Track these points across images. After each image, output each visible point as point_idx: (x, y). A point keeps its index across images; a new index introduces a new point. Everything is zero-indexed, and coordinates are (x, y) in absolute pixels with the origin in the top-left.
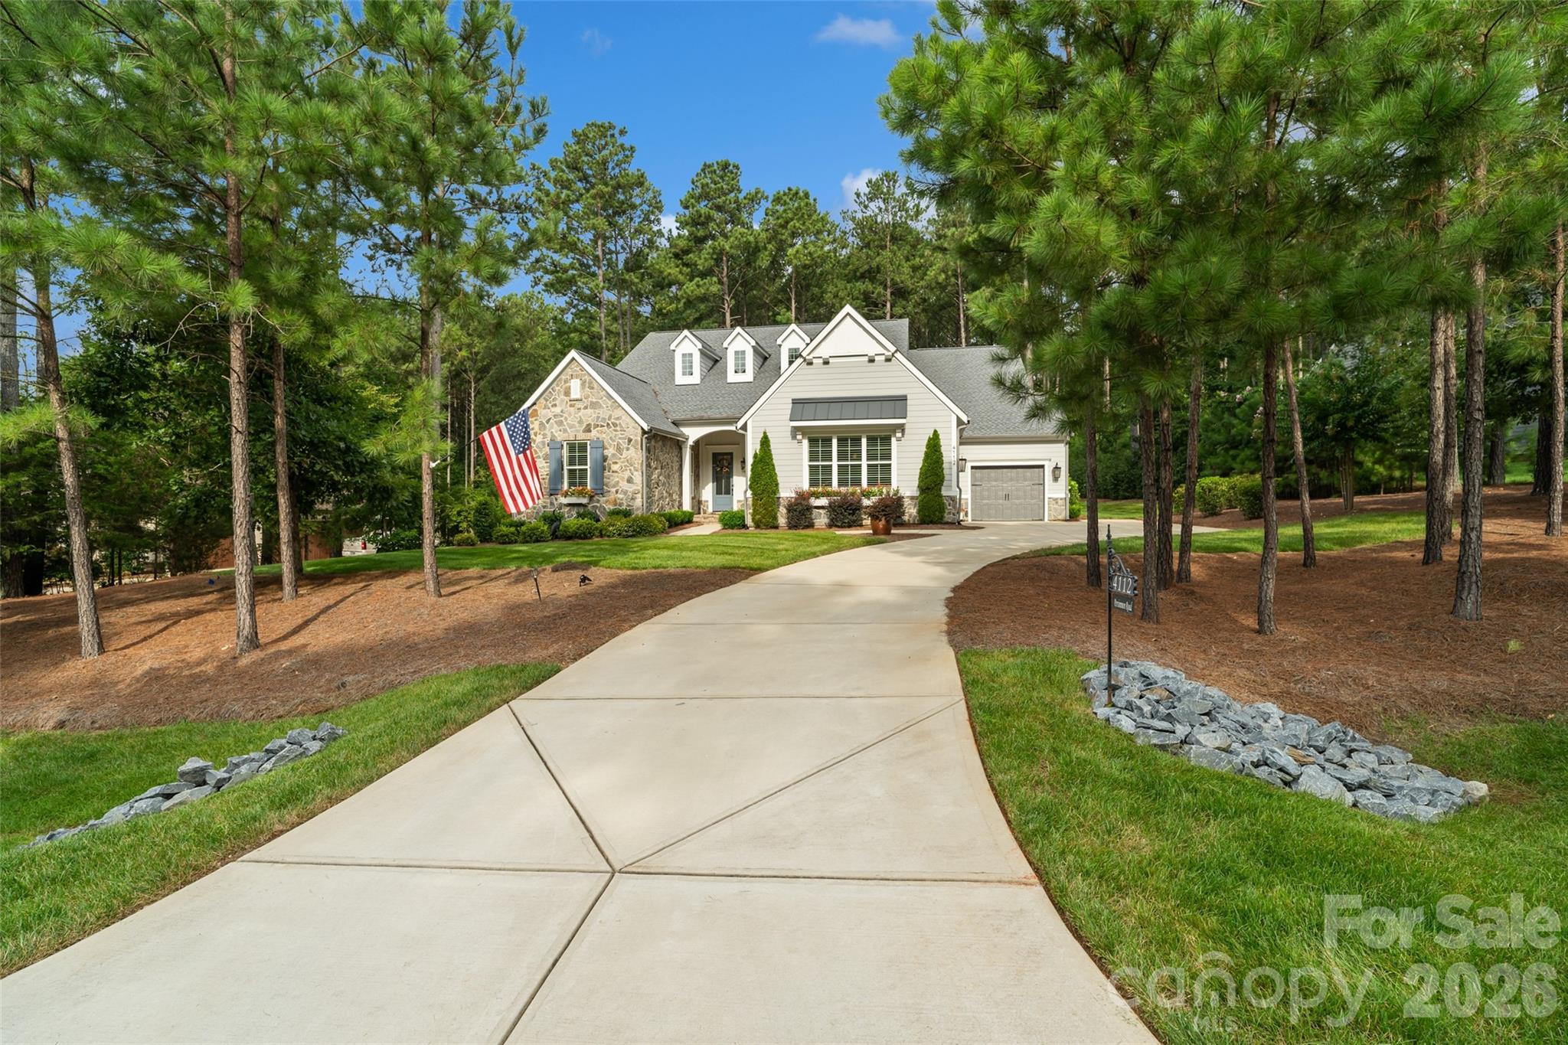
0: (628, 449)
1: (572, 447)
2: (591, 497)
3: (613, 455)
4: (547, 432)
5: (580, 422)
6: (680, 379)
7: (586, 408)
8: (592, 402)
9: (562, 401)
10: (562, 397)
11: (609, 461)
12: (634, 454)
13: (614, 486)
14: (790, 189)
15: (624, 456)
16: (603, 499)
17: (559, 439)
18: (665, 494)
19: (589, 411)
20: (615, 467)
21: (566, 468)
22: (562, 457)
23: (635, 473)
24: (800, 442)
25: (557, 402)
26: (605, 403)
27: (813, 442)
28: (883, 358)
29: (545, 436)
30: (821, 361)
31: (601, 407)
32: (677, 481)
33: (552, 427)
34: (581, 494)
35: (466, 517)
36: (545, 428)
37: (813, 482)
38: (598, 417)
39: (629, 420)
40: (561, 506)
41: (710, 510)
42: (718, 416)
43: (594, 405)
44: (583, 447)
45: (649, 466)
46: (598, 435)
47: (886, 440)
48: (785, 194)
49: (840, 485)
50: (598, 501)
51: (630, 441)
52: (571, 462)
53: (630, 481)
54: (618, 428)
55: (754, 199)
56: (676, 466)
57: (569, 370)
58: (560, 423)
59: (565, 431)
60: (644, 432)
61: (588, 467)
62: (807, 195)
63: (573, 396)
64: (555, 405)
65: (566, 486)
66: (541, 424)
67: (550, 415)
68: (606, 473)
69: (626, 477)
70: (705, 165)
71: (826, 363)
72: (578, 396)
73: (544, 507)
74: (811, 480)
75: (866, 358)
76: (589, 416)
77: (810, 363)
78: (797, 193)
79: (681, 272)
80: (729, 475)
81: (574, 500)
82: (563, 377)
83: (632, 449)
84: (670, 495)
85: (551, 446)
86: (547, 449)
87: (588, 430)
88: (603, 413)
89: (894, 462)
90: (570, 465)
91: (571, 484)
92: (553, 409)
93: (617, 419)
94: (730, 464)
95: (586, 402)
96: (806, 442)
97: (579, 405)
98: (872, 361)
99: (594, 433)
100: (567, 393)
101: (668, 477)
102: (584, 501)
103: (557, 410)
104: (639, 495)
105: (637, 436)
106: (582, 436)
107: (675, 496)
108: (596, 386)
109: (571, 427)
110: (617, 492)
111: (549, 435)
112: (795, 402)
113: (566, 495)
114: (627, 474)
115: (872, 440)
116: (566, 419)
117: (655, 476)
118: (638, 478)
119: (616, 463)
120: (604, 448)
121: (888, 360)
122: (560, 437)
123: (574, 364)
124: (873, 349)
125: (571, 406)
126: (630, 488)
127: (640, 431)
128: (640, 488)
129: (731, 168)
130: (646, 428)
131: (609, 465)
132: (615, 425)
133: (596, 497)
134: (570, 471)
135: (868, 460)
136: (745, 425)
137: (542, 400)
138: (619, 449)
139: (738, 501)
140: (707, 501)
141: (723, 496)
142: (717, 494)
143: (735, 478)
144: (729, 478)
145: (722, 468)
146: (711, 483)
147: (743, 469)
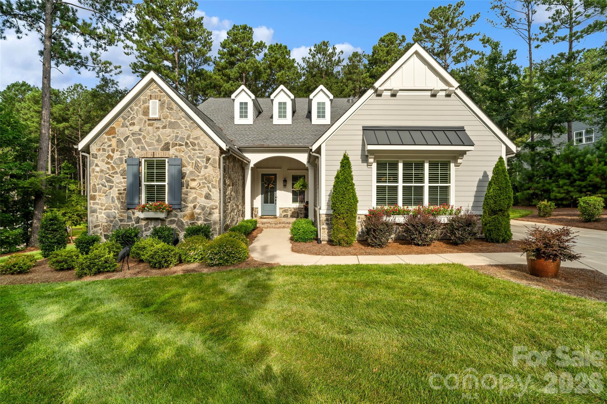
0: (206, 167)
1: (150, 165)
2: (169, 213)
3: (191, 172)
4: (125, 149)
5: (159, 140)
6: (238, 120)
7: (164, 127)
8: (170, 123)
9: (141, 120)
10: (141, 116)
11: (187, 178)
12: (212, 172)
13: (192, 202)
14: (277, 44)
15: (202, 173)
16: (180, 214)
17: (137, 156)
18: (235, 207)
19: (168, 130)
20: (193, 184)
21: (143, 183)
22: (139, 173)
23: (213, 190)
24: (369, 165)
25: (135, 121)
26: (184, 123)
27: (381, 166)
28: (444, 93)
29: (122, 153)
30: (389, 93)
31: (179, 127)
32: (241, 195)
33: (130, 144)
34: (158, 209)
35: (70, 217)
36: (123, 145)
37: (380, 201)
38: (177, 137)
39: (207, 139)
40: (138, 220)
41: (260, 214)
42: (275, 145)
43: (173, 125)
44: (161, 164)
45: (225, 183)
46: (177, 154)
47: (446, 165)
48: (275, 46)
49: (404, 204)
50: (176, 216)
51: (208, 159)
52: (150, 177)
53: (208, 197)
54: (197, 148)
55: (261, 45)
56: (241, 183)
57: (148, 92)
58: (138, 141)
59: (143, 148)
60: (222, 151)
61: (166, 184)
62: (286, 47)
63: (151, 116)
64: (133, 124)
65: (143, 202)
66: (119, 142)
67: (128, 133)
68: (184, 190)
69: (204, 193)
70: (234, 26)
71: (394, 95)
72: (157, 116)
73: (121, 221)
74: (378, 199)
75: (429, 93)
76: (167, 134)
77: (380, 95)
78: (281, 46)
79: (221, 78)
80: (274, 190)
81: (151, 215)
82: (142, 97)
83: (210, 168)
84: (237, 206)
85: (129, 162)
86: (125, 165)
87: (166, 148)
88: (183, 133)
89: (453, 185)
90: (148, 181)
91: (149, 199)
92: (131, 128)
93: (196, 138)
94: (275, 181)
95: (165, 122)
96: (375, 165)
97: (157, 124)
98: (434, 95)
99: (172, 152)
100: (146, 112)
101: (237, 192)
102: (162, 216)
103: (136, 128)
104: (217, 211)
105: (216, 156)
106: (160, 154)
107: (240, 207)
108: (175, 106)
109: (149, 145)
110: (195, 207)
111: (127, 152)
112: (365, 129)
113: (143, 209)
114: (205, 191)
115: (433, 165)
116: (144, 137)
117: (228, 192)
118: (216, 194)
119: (194, 180)
120: (182, 165)
121: (448, 95)
122: (138, 154)
123: (153, 86)
124: (438, 85)
125: (150, 125)
126: (209, 204)
127: (218, 151)
128: (217, 204)
129: (248, 29)
130: (224, 147)
131: (187, 182)
132: (193, 144)
133: (174, 212)
134: (147, 186)
135: (430, 182)
136: (320, 147)
137: (120, 119)
138: (197, 167)
139: (280, 208)
140: (257, 208)
141: (269, 204)
142: (265, 203)
143: (278, 192)
144: (274, 191)
145: (268, 185)
146: (260, 195)
147: (285, 186)
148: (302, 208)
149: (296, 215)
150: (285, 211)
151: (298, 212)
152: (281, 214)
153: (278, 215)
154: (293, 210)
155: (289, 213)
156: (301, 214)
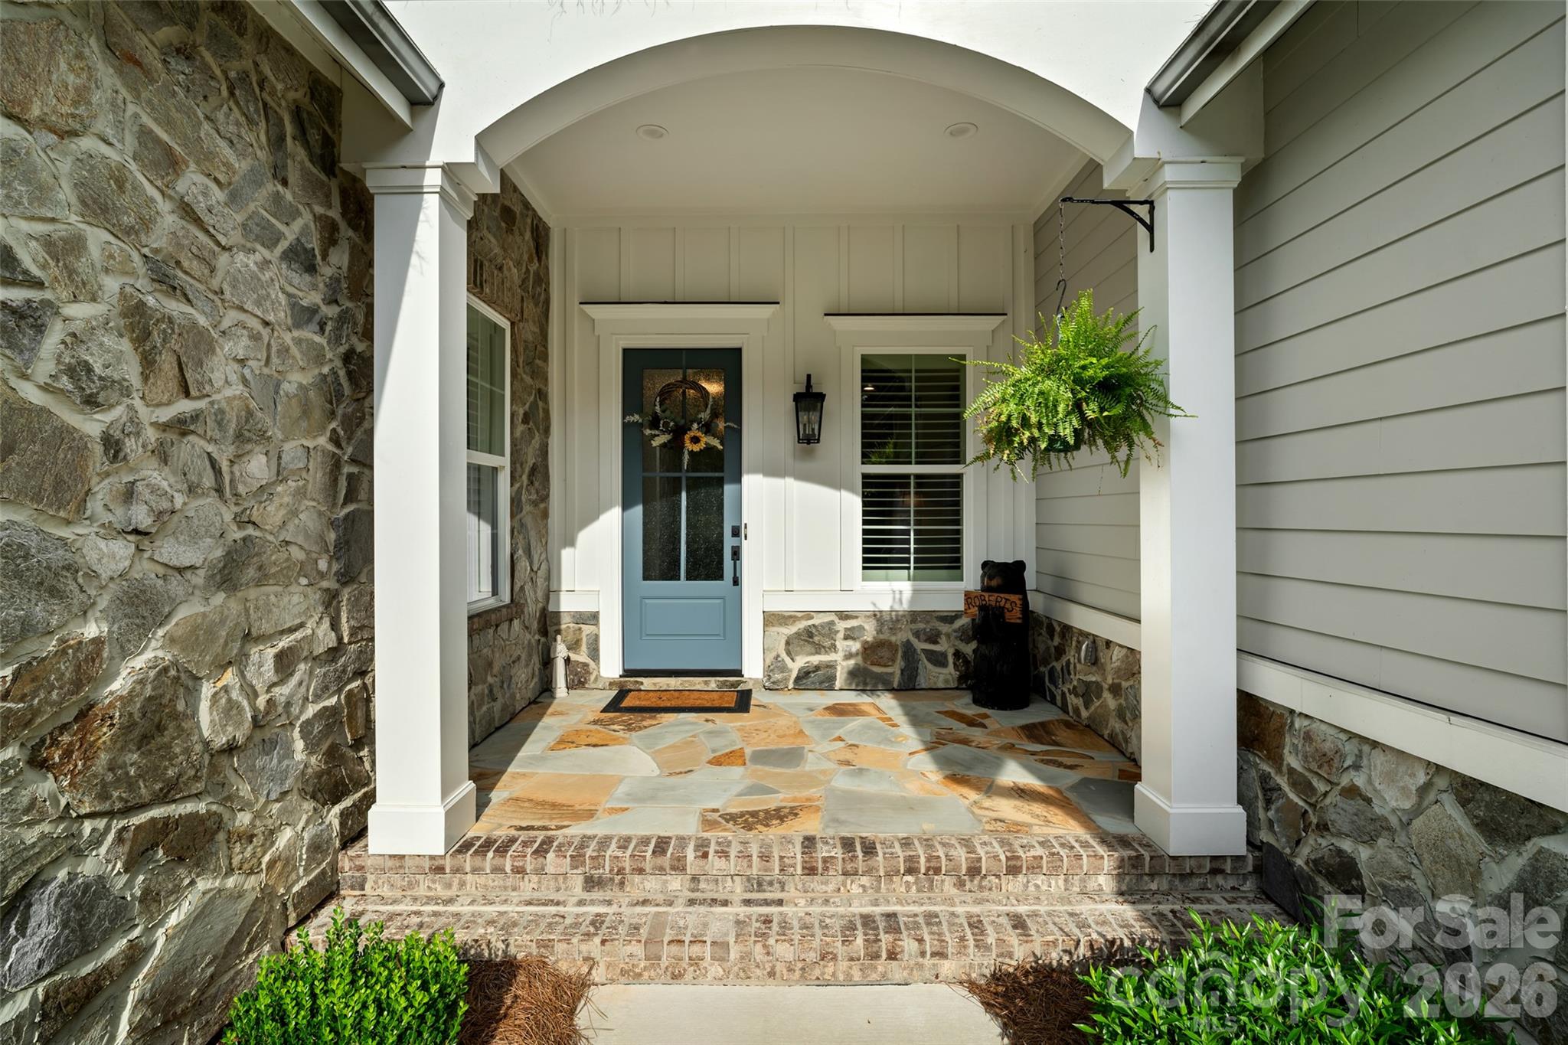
41: (611, 666)
80: (720, 470)
94: (730, 409)
139: (772, 619)
140: (594, 618)
141: (683, 585)
142: (649, 574)
143: (752, 482)
144: (720, 483)
145: (679, 432)
146: (616, 512)
147: (808, 439)
148: (949, 618)
149: (895, 670)
150: (812, 637)
151: (908, 650)
152: (774, 667)
153: (753, 668)
154: (870, 632)
155: (842, 658)
156: (938, 660)
